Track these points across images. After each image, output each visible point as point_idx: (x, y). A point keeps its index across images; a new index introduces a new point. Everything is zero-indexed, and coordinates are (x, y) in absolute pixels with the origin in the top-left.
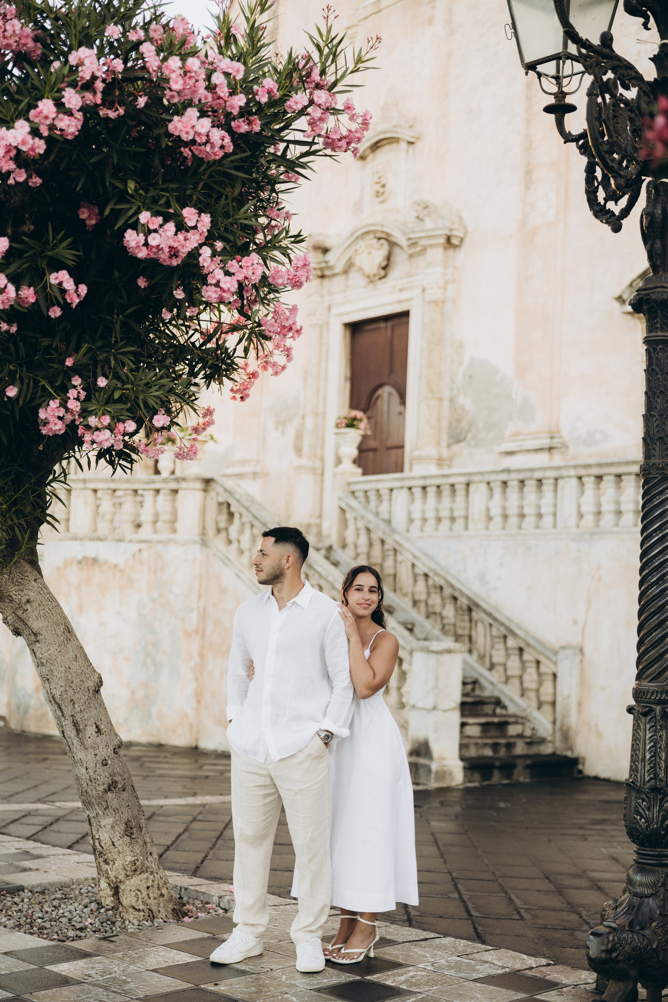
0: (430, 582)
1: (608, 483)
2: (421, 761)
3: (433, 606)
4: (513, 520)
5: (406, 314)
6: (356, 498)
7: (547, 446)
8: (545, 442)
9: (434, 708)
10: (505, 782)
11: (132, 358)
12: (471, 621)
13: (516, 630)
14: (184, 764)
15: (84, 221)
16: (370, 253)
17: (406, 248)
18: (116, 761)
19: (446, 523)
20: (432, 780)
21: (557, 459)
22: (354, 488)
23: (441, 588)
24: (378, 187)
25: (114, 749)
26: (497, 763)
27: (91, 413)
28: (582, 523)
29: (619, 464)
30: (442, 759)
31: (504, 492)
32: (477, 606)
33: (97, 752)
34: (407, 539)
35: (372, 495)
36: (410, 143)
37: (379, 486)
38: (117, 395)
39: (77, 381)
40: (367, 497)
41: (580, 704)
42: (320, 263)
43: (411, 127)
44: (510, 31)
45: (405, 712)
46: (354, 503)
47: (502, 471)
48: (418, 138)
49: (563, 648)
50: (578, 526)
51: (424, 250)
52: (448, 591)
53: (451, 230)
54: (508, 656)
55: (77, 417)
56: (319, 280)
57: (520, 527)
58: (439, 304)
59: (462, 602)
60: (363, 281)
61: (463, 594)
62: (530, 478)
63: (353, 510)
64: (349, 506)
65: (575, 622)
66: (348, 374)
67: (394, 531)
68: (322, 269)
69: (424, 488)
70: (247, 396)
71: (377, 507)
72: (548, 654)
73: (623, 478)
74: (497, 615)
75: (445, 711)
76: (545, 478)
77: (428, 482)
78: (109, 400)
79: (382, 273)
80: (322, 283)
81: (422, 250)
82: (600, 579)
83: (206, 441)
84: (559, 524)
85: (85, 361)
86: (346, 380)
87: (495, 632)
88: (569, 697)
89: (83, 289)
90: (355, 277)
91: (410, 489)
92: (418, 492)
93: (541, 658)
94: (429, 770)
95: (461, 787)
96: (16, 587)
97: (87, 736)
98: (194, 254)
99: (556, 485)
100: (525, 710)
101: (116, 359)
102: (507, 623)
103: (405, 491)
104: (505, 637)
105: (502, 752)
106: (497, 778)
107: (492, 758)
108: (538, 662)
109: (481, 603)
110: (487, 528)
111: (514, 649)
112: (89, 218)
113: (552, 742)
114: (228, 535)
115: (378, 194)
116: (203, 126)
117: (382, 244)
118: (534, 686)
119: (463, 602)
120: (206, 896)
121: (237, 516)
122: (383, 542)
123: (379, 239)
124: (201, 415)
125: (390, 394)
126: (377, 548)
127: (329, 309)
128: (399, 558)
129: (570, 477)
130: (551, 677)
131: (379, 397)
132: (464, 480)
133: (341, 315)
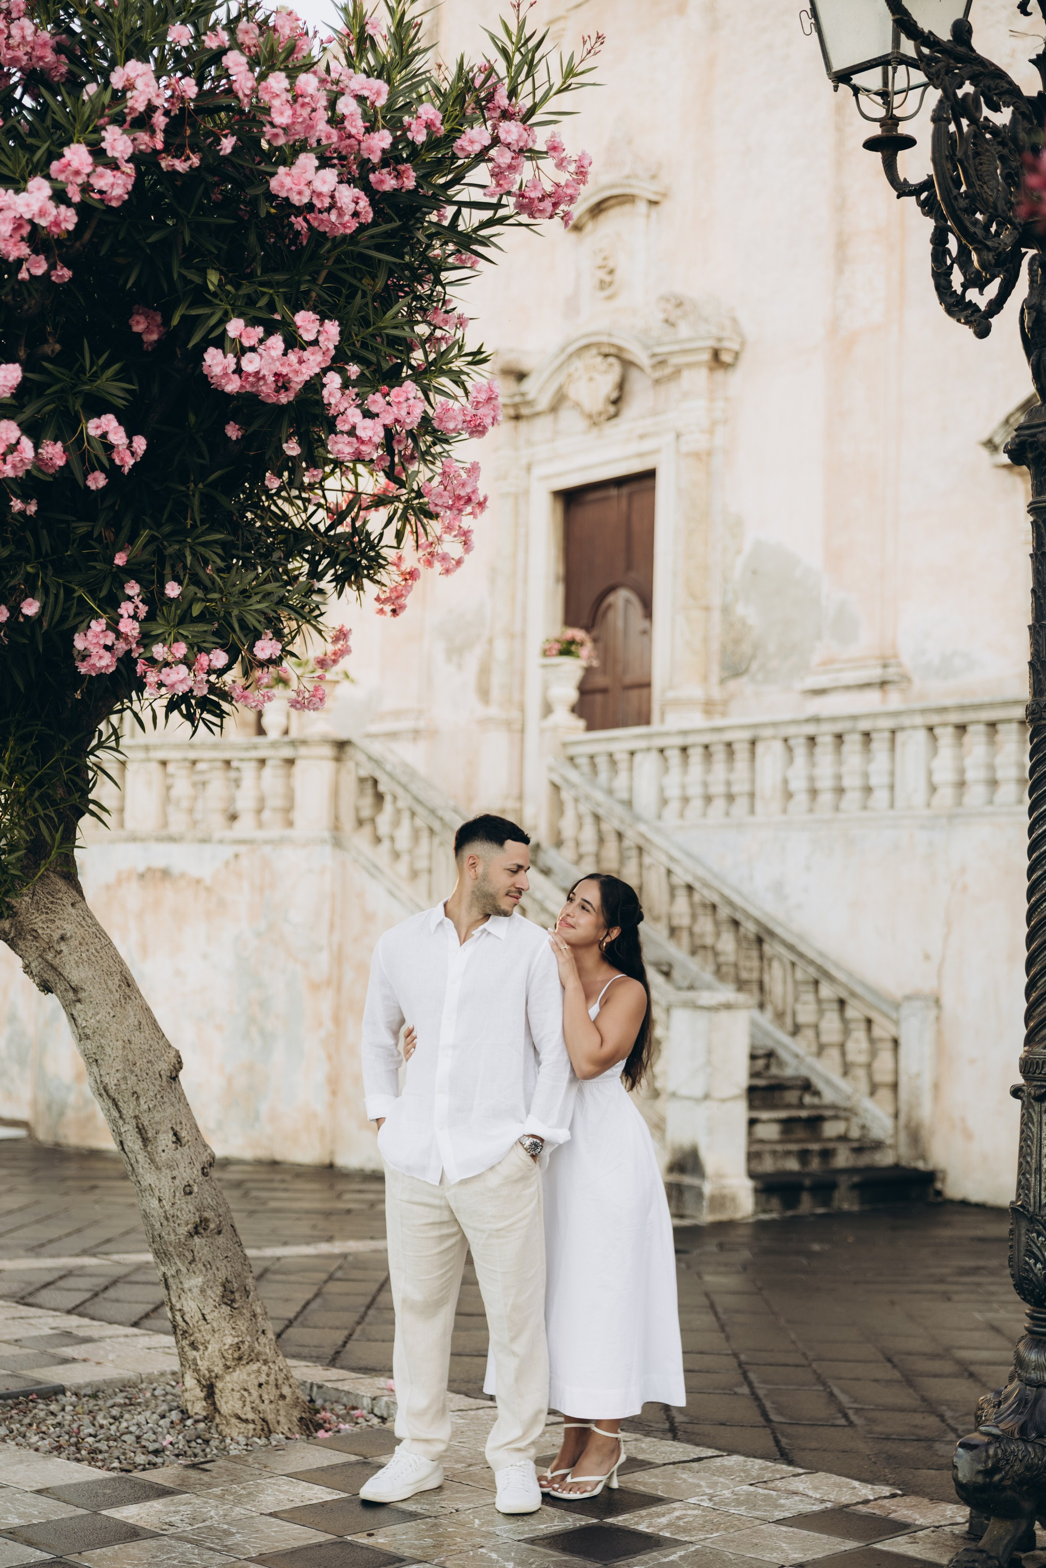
0: (697, 898)
1: (976, 737)
2: (688, 1180)
3: (702, 935)
4: (826, 798)
5: (649, 475)
6: (576, 766)
7: (878, 680)
8: (875, 673)
9: (707, 1097)
10: (820, 1211)
11: (220, 551)
12: (761, 957)
13: (833, 971)
14: (313, 1191)
15: (139, 335)
16: (591, 379)
17: (648, 370)
18: (206, 1187)
19: (719, 804)
20: (705, 1211)
21: (894, 700)
22: (573, 751)
23: (714, 907)
24: (602, 274)
25: (203, 1169)
26: (807, 1182)
27: (156, 639)
28: (936, 800)
29: (992, 705)
30: (720, 1176)
31: (811, 753)
32: (772, 934)
33: (175, 1173)
34: (658, 831)
35: (602, 763)
36: (653, 203)
37: (613, 747)
38: (196, 610)
39: (133, 589)
40: (594, 766)
41: (936, 1087)
42: (512, 396)
43: (654, 177)
44: (808, 22)
45: (660, 1104)
46: (573, 775)
47: (808, 721)
48: (664, 195)
49: (908, 998)
50: (929, 805)
51: (677, 372)
52: (724, 912)
53: (720, 340)
54: (821, 1012)
55: (134, 646)
56: (512, 424)
57: (837, 808)
58: (702, 457)
59: (747, 929)
60: (581, 424)
61: (749, 916)
62: (852, 731)
63: (572, 785)
64: (566, 780)
65: (927, 957)
66: (561, 570)
67: (638, 818)
68: (516, 406)
69: (684, 749)
70: (402, 607)
71: (611, 780)
72: (885, 1008)
73: (1000, 727)
74: (802, 948)
75: (723, 1101)
76: (876, 730)
77: (689, 740)
78: (185, 619)
79: (612, 409)
80: (516, 428)
81: (673, 373)
82: (965, 888)
83: (337, 682)
84: (899, 803)
85: (145, 557)
86: (557, 580)
87: (799, 975)
88: (918, 1075)
89: (140, 444)
90: (569, 418)
91: (662, 751)
92: (674, 756)
93: (874, 1015)
94: (700, 1195)
95: (751, 1220)
96: (44, 916)
97: (160, 1149)
98: (315, 385)
99: (893, 741)
100: (849, 1098)
101: (194, 554)
102: (819, 961)
103: (654, 755)
104: (816, 983)
105: (815, 1164)
106: (806, 1205)
107: (798, 1174)
108: (869, 1022)
109: (778, 930)
110: (785, 811)
111: (830, 1001)
112: (148, 330)
113: (894, 1147)
114: (375, 829)
115: (603, 285)
116: (324, 182)
117: (611, 365)
118: (863, 1059)
119: (749, 928)
120: (352, 1397)
121: (388, 799)
122: (620, 836)
123: (606, 356)
124: (329, 640)
125: (627, 601)
126: (611, 845)
127: (529, 468)
128: (647, 860)
129: (914, 727)
130: (889, 1045)
131: (610, 606)
132: (747, 735)
133: (547, 477)
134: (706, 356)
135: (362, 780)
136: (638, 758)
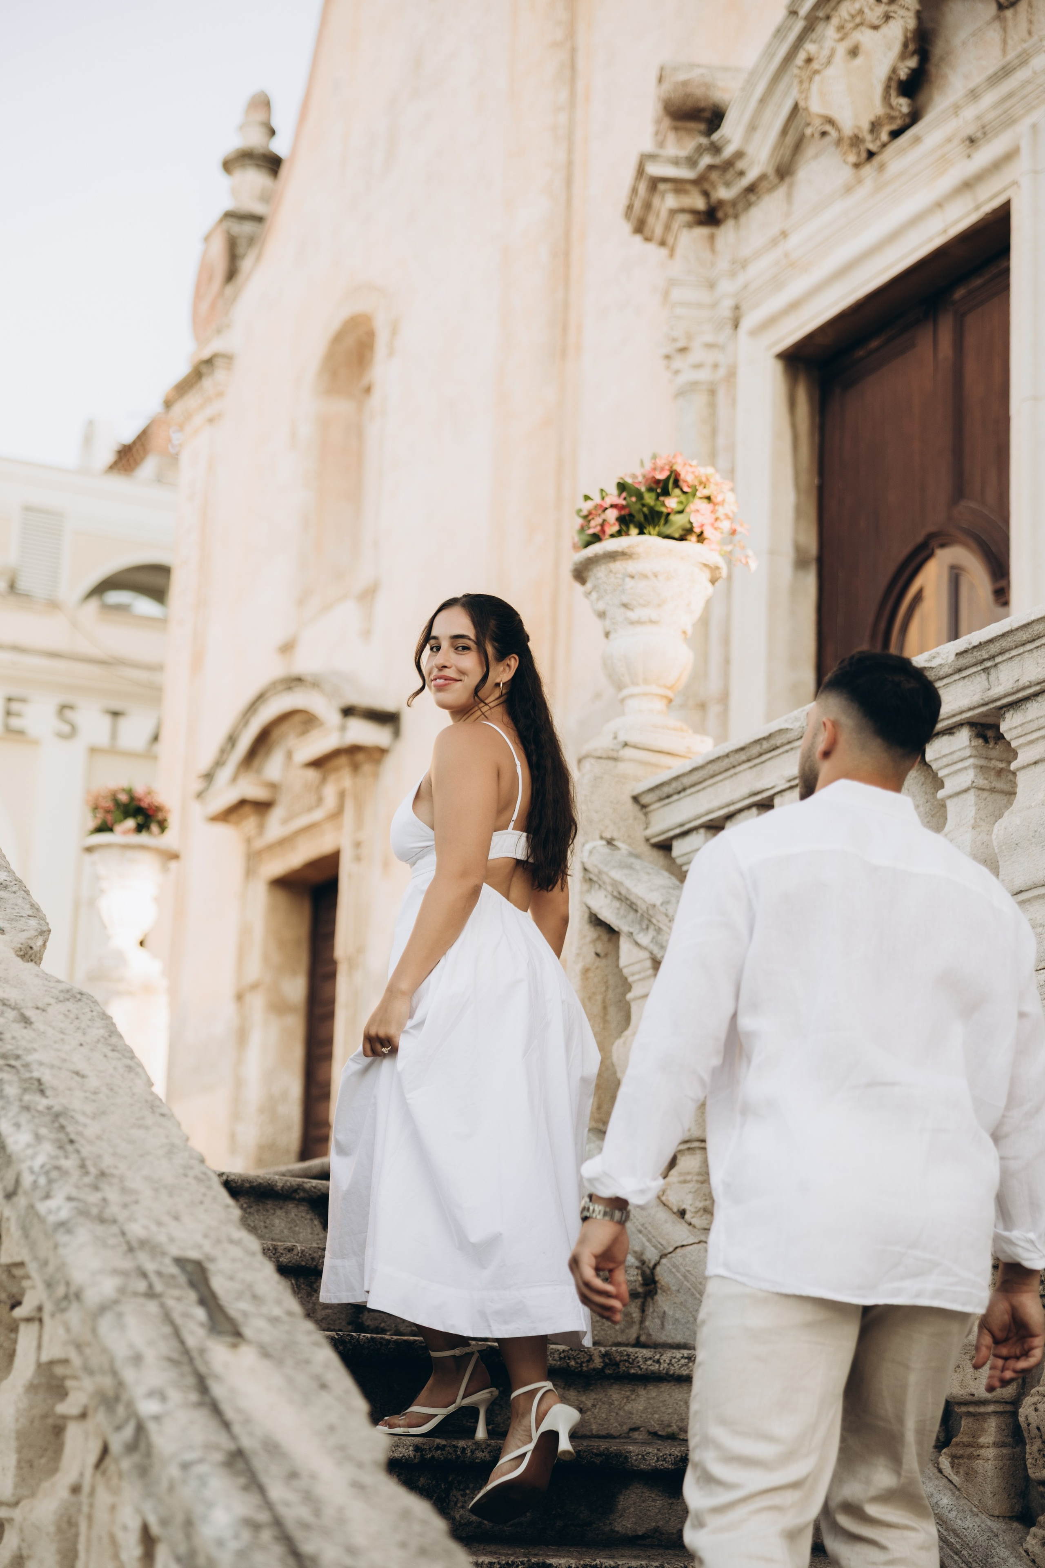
5: (995, 230)
16: (854, 52)
42: (692, 162)
56: (703, 232)
60: (840, 169)
66: (812, 545)
68: (701, 183)
79: (903, 104)
80: (712, 238)
86: (800, 563)
90: (816, 175)
127: (736, 317)
133: (772, 321)
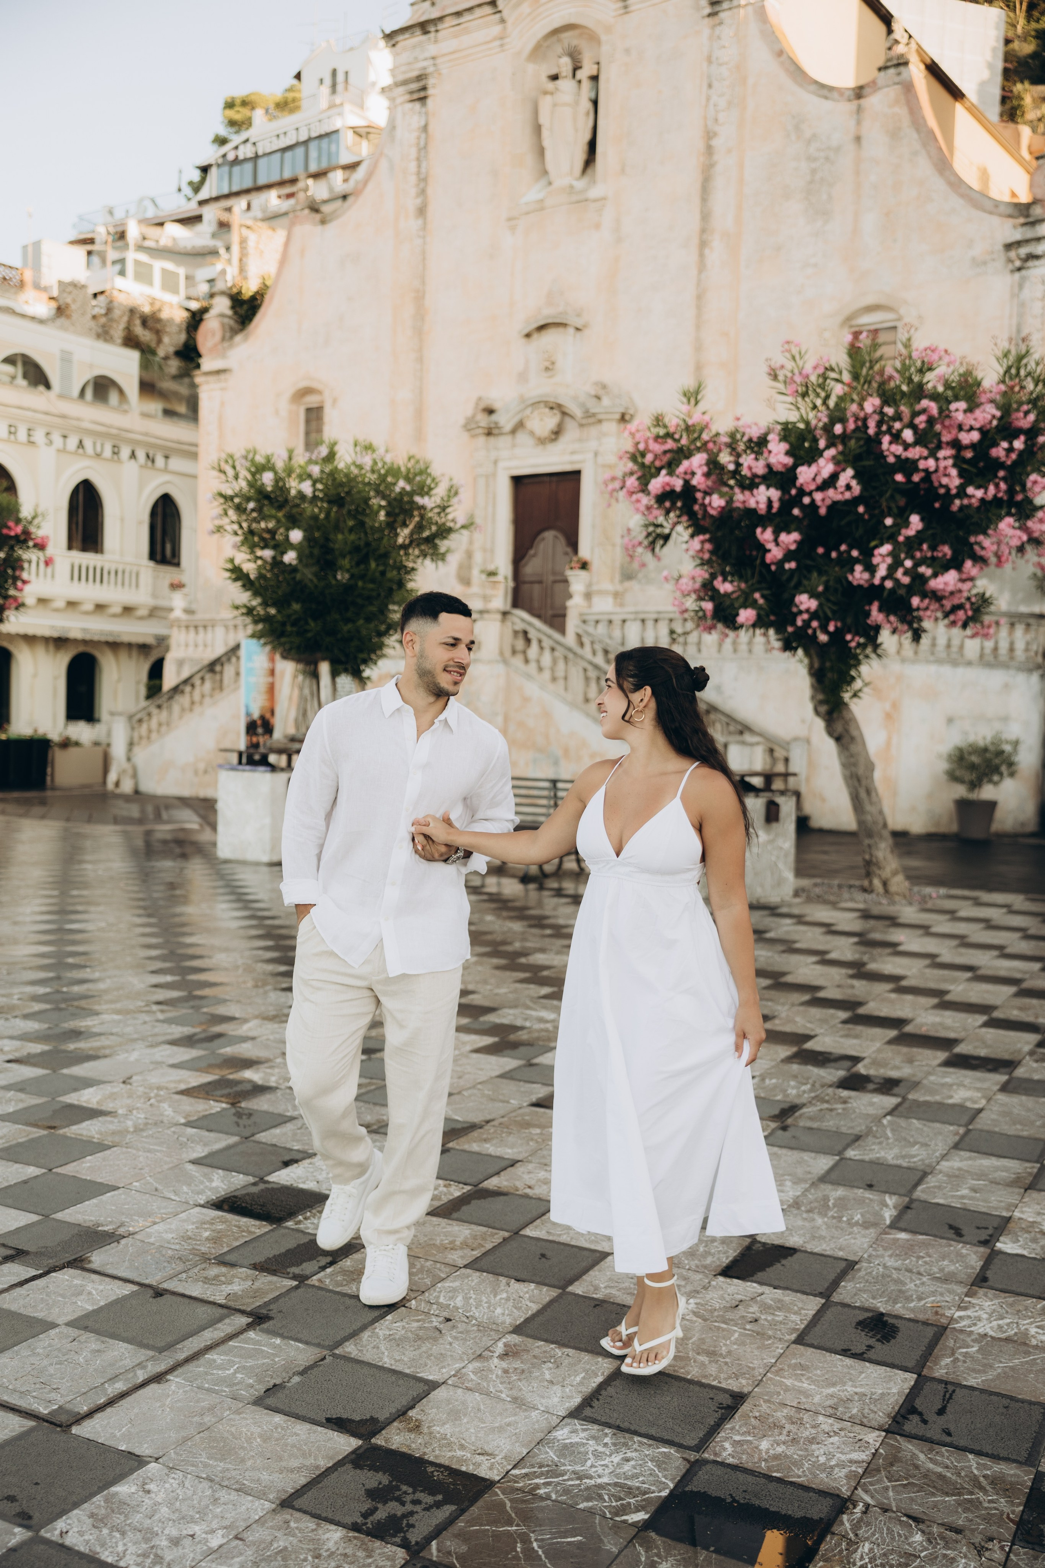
5: (578, 473)
13: (753, 727)
16: (542, 419)
17: (579, 419)
24: (546, 363)
36: (578, 329)
42: (486, 422)
43: (578, 316)
48: (585, 326)
49: (793, 739)
51: (598, 422)
56: (486, 437)
58: (612, 467)
60: (533, 442)
68: (490, 428)
72: (782, 744)
74: (734, 716)
79: (554, 437)
80: (489, 439)
81: (595, 422)
86: (510, 522)
90: (522, 437)
102: (744, 721)
115: (547, 369)
117: (555, 413)
123: (552, 408)
127: (495, 462)
130: (783, 758)
133: (507, 468)
134: (618, 416)
135: (516, 633)
136: (628, 624)
